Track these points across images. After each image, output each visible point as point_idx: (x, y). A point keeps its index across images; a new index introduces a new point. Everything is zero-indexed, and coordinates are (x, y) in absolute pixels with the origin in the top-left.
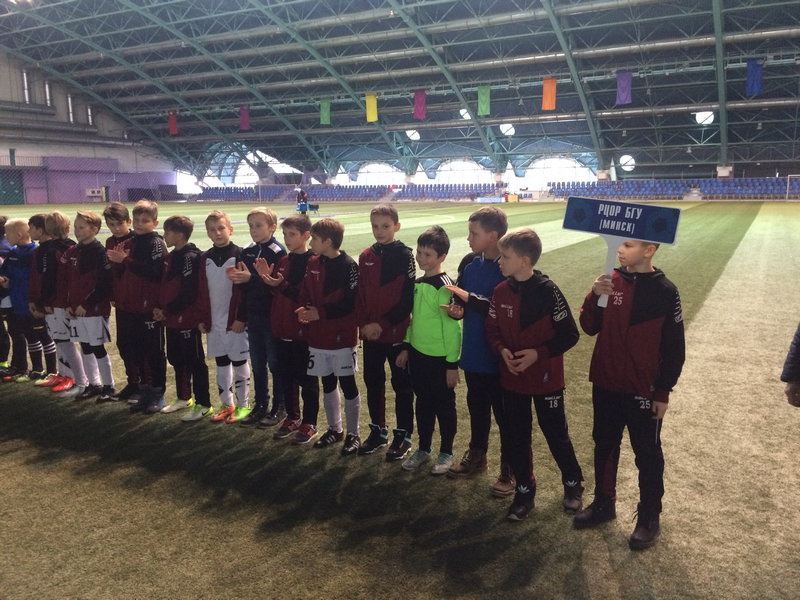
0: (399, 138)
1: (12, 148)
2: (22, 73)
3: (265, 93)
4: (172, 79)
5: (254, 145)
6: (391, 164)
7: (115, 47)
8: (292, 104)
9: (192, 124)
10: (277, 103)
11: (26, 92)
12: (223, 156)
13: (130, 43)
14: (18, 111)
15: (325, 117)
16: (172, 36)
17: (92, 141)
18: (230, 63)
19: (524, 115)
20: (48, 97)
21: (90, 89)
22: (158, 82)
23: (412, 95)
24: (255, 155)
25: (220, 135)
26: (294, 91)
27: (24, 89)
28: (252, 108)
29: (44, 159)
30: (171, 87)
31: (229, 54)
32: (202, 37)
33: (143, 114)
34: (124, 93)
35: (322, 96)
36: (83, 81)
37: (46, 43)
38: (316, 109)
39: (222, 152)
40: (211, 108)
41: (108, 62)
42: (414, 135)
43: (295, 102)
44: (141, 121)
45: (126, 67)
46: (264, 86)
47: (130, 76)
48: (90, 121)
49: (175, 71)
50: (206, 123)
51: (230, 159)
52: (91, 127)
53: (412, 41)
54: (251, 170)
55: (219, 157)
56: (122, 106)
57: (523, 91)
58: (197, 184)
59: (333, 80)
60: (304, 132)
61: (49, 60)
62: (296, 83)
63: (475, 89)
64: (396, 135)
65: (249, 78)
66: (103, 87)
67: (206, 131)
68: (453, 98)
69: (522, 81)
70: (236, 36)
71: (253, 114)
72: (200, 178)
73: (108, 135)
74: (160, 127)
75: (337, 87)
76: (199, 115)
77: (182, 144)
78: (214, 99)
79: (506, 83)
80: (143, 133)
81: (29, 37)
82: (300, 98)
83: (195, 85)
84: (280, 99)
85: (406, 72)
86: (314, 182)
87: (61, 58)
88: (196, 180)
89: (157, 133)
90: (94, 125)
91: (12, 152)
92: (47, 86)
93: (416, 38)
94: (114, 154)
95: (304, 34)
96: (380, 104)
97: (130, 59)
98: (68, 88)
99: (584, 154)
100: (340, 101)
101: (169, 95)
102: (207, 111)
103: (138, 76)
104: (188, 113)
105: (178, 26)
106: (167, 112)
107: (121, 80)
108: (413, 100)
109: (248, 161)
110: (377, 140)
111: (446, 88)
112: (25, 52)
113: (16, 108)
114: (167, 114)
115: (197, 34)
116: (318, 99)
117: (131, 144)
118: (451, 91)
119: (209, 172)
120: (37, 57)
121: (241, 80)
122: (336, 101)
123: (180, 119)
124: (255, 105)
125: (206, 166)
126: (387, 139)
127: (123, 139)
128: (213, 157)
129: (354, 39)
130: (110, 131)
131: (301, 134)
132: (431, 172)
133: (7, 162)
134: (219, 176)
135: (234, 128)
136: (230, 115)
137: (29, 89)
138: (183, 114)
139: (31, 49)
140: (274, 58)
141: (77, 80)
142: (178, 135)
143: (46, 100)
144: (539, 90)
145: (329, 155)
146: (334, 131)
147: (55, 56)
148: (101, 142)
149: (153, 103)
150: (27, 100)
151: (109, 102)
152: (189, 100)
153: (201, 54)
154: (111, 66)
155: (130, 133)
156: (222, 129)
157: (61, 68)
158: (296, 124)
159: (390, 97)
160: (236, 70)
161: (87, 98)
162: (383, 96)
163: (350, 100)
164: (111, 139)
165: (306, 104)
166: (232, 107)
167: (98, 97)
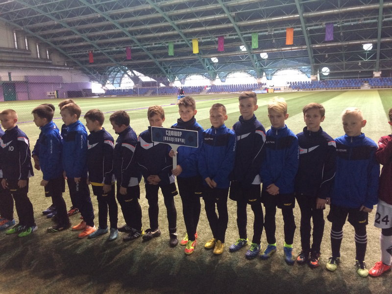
0: (208, 62)
1: (10, 72)
2: (13, 33)
3: (140, 40)
4: (92, 34)
5: (132, 67)
6: (202, 75)
7: (63, 18)
8: (154, 45)
9: (101, 57)
10: (146, 45)
11: (16, 42)
12: (115, 73)
13: (71, 16)
14: (11, 53)
15: (171, 52)
16: (93, 11)
17: (50, 67)
18: (122, 25)
19: (274, 48)
20: (27, 45)
21: (48, 41)
22: (84, 36)
23: (217, 39)
24: (133, 72)
25: (115, 63)
26: (155, 39)
27: (14, 42)
28: (132, 48)
29: (26, 77)
30: (90, 38)
31: (122, 20)
32: (109, 11)
33: (75, 53)
34: (66, 42)
35: (169, 41)
36: (44, 36)
37: (26, 17)
38: (167, 48)
39: (114, 72)
40: (111, 49)
41: (59, 26)
42: (215, 60)
43: (155, 44)
44: (74, 57)
45: (68, 29)
46: (139, 36)
47: (69, 33)
48: (48, 57)
49: (93, 30)
50: (108, 57)
51: (119, 75)
52: (48, 60)
53: (219, 11)
54: (130, 80)
55: (113, 74)
56: (64, 49)
57: (275, 35)
58: (102, 88)
59: (176, 32)
60: (158, 60)
61: (27, 26)
62: (156, 35)
63: (250, 35)
64: (206, 60)
65: (131, 33)
66: (55, 39)
67: (107, 61)
68: (238, 40)
69: (275, 30)
70: (127, 11)
71: (133, 51)
72: (104, 85)
73: (57, 64)
74: (84, 59)
75: (178, 36)
76: (105, 52)
77: (94, 68)
78: (112, 44)
79: (266, 31)
80: (75, 63)
81: (18, 14)
82: (158, 42)
83: (103, 37)
84: (147, 43)
85: (214, 27)
86: (162, 85)
87: (34, 25)
88: (101, 86)
89: (82, 62)
90: (50, 59)
91: (9, 74)
92: (26, 40)
93: (222, 9)
94: (60, 74)
95: (163, 9)
96: (200, 44)
97: (70, 24)
98: (36, 40)
99: (303, 67)
100: (179, 43)
101: (89, 43)
102: (108, 51)
103: (74, 33)
104: (99, 52)
105: (96, 6)
106: (87, 52)
107: (64, 36)
108: (217, 42)
109: (129, 75)
110: (196, 63)
111: (235, 35)
112: (15, 22)
113: (11, 51)
114: (88, 52)
115: (106, 10)
116: (167, 43)
117: (68, 68)
118: (237, 37)
119: (108, 82)
120: (21, 24)
121: (128, 34)
122: (177, 43)
123: (95, 55)
124: (134, 46)
125: (106, 79)
126: (202, 62)
127: (64, 66)
128: (110, 74)
129: (189, 10)
130: (58, 62)
131: (157, 61)
132: (223, 78)
133: (7, 79)
134: (113, 84)
135: (122, 59)
136: (121, 52)
138: (96, 52)
139: (19, 20)
140: (146, 22)
141: (41, 36)
142: (94, 63)
143: (26, 47)
144: (284, 35)
145: (170, 71)
146: (175, 59)
147: (31, 24)
148: (54, 67)
149: (81, 47)
150: (16, 47)
151: (57, 47)
152: (99, 45)
153: (108, 20)
154: (60, 28)
155: (68, 63)
156: (116, 60)
157: (33, 30)
158: (155, 56)
159: (205, 40)
160: (125, 28)
161: (47, 45)
162: (201, 40)
163: (184, 42)
164: (59, 66)
165: (160, 45)
166: (122, 48)
167: (52, 45)
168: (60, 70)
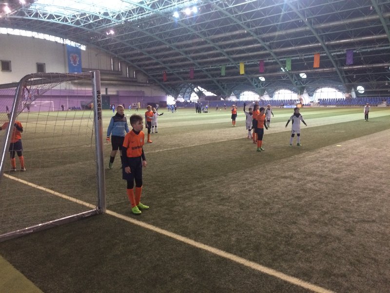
0: (256, 80)
2: (111, 59)
3: (200, 64)
4: (165, 59)
5: (197, 84)
7: (144, 48)
8: (210, 67)
9: (172, 77)
10: (204, 67)
12: (185, 89)
13: (149, 47)
15: (223, 72)
16: (164, 44)
17: (135, 84)
18: (185, 52)
20: (120, 68)
21: (135, 64)
22: (159, 61)
23: (259, 62)
24: (197, 88)
25: (183, 81)
26: (211, 62)
27: (111, 65)
28: (195, 70)
29: (118, 91)
30: (164, 62)
31: (185, 49)
32: (175, 43)
33: (154, 73)
34: (147, 65)
35: (222, 64)
36: (132, 61)
37: (119, 48)
38: (220, 69)
39: (184, 87)
41: (141, 54)
42: (262, 79)
43: (212, 66)
44: (153, 76)
45: (148, 56)
46: (199, 61)
47: (149, 59)
49: (166, 56)
50: (177, 76)
51: (188, 90)
53: (255, 41)
54: (196, 95)
55: (183, 90)
56: (147, 70)
57: (306, 59)
58: (174, 100)
59: (226, 57)
61: (120, 54)
62: (212, 59)
63: (285, 59)
64: (254, 79)
65: (193, 58)
66: (140, 63)
67: (177, 79)
68: (276, 63)
69: (305, 55)
70: (187, 43)
71: (195, 72)
72: (176, 98)
74: (160, 78)
75: (227, 60)
76: (175, 73)
77: (169, 85)
78: (180, 67)
79: (298, 56)
80: (154, 81)
81: (114, 46)
83: (173, 61)
85: (256, 53)
86: (222, 99)
87: (124, 53)
89: (160, 81)
90: (136, 78)
91: (106, 89)
92: (119, 63)
93: (257, 40)
94: (143, 89)
95: (213, 41)
96: (246, 66)
97: (149, 52)
98: (127, 64)
99: (339, 86)
100: (230, 65)
101: (163, 65)
102: (178, 71)
103: (152, 59)
104: (171, 72)
105: (166, 40)
106: (163, 72)
107: (146, 61)
108: (259, 65)
109: (195, 91)
110: (246, 82)
111: (273, 59)
112: (112, 51)
113: (109, 72)
115: (173, 42)
116: (220, 65)
117: (149, 85)
119: (179, 96)
120: (116, 53)
121: (190, 59)
122: (228, 66)
123: (168, 75)
124: (196, 68)
125: (178, 93)
126: (250, 81)
127: (147, 83)
128: (181, 90)
129: (232, 41)
130: (142, 80)
131: (215, 79)
132: (271, 94)
133: (105, 93)
134: (183, 97)
135: (188, 78)
136: (186, 73)
137: (113, 65)
138: (169, 73)
139: (114, 50)
140: (202, 50)
141: (130, 61)
142: (167, 81)
144: (313, 59)
145: (227, 88)
146: (228, 78)
147: (122, 52)
148: (138, 84)
149: (158, 69)
150: (112, 69)
151: (142, 69)
152: (171, 67)
153: (174, 50)
155: (149, 81)
156: (184, 78)
157: (124, 57)
158: (213, 76)
159: (249, 63)
160: (188, 55)
161: (133, 67)
162: (247, 63)
163: (233, 65)
164: (142, 83)
165: (215, 67)
166: (187, 70)
167: (137, 67)
168: (143, 86)
